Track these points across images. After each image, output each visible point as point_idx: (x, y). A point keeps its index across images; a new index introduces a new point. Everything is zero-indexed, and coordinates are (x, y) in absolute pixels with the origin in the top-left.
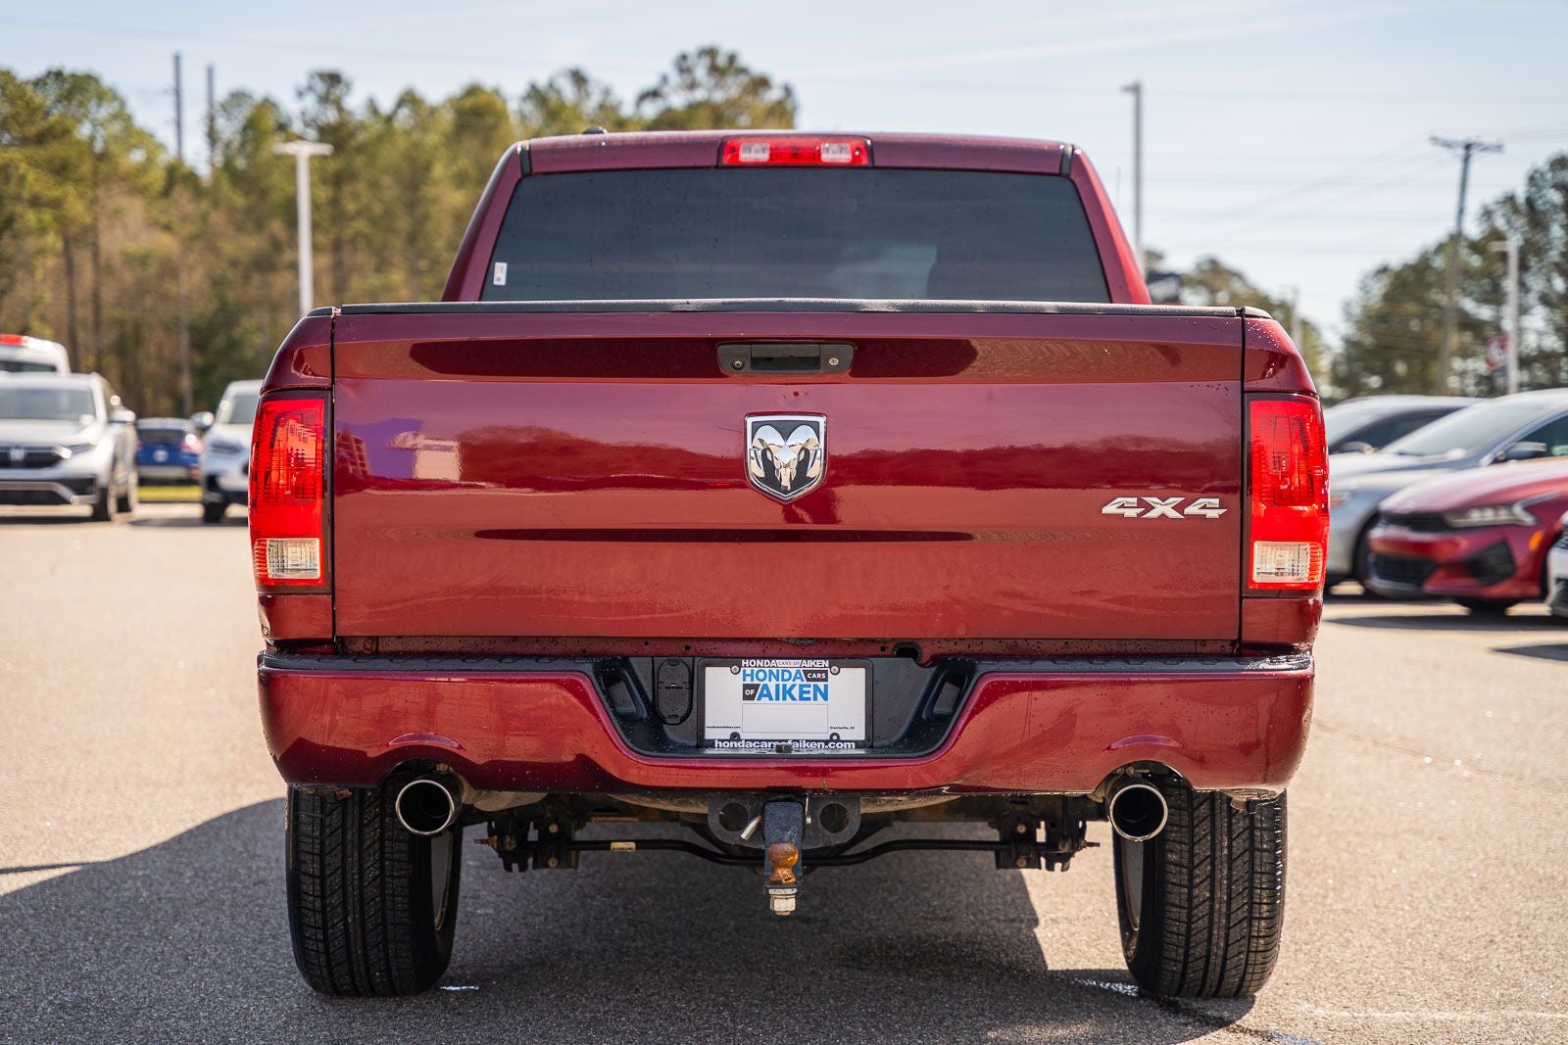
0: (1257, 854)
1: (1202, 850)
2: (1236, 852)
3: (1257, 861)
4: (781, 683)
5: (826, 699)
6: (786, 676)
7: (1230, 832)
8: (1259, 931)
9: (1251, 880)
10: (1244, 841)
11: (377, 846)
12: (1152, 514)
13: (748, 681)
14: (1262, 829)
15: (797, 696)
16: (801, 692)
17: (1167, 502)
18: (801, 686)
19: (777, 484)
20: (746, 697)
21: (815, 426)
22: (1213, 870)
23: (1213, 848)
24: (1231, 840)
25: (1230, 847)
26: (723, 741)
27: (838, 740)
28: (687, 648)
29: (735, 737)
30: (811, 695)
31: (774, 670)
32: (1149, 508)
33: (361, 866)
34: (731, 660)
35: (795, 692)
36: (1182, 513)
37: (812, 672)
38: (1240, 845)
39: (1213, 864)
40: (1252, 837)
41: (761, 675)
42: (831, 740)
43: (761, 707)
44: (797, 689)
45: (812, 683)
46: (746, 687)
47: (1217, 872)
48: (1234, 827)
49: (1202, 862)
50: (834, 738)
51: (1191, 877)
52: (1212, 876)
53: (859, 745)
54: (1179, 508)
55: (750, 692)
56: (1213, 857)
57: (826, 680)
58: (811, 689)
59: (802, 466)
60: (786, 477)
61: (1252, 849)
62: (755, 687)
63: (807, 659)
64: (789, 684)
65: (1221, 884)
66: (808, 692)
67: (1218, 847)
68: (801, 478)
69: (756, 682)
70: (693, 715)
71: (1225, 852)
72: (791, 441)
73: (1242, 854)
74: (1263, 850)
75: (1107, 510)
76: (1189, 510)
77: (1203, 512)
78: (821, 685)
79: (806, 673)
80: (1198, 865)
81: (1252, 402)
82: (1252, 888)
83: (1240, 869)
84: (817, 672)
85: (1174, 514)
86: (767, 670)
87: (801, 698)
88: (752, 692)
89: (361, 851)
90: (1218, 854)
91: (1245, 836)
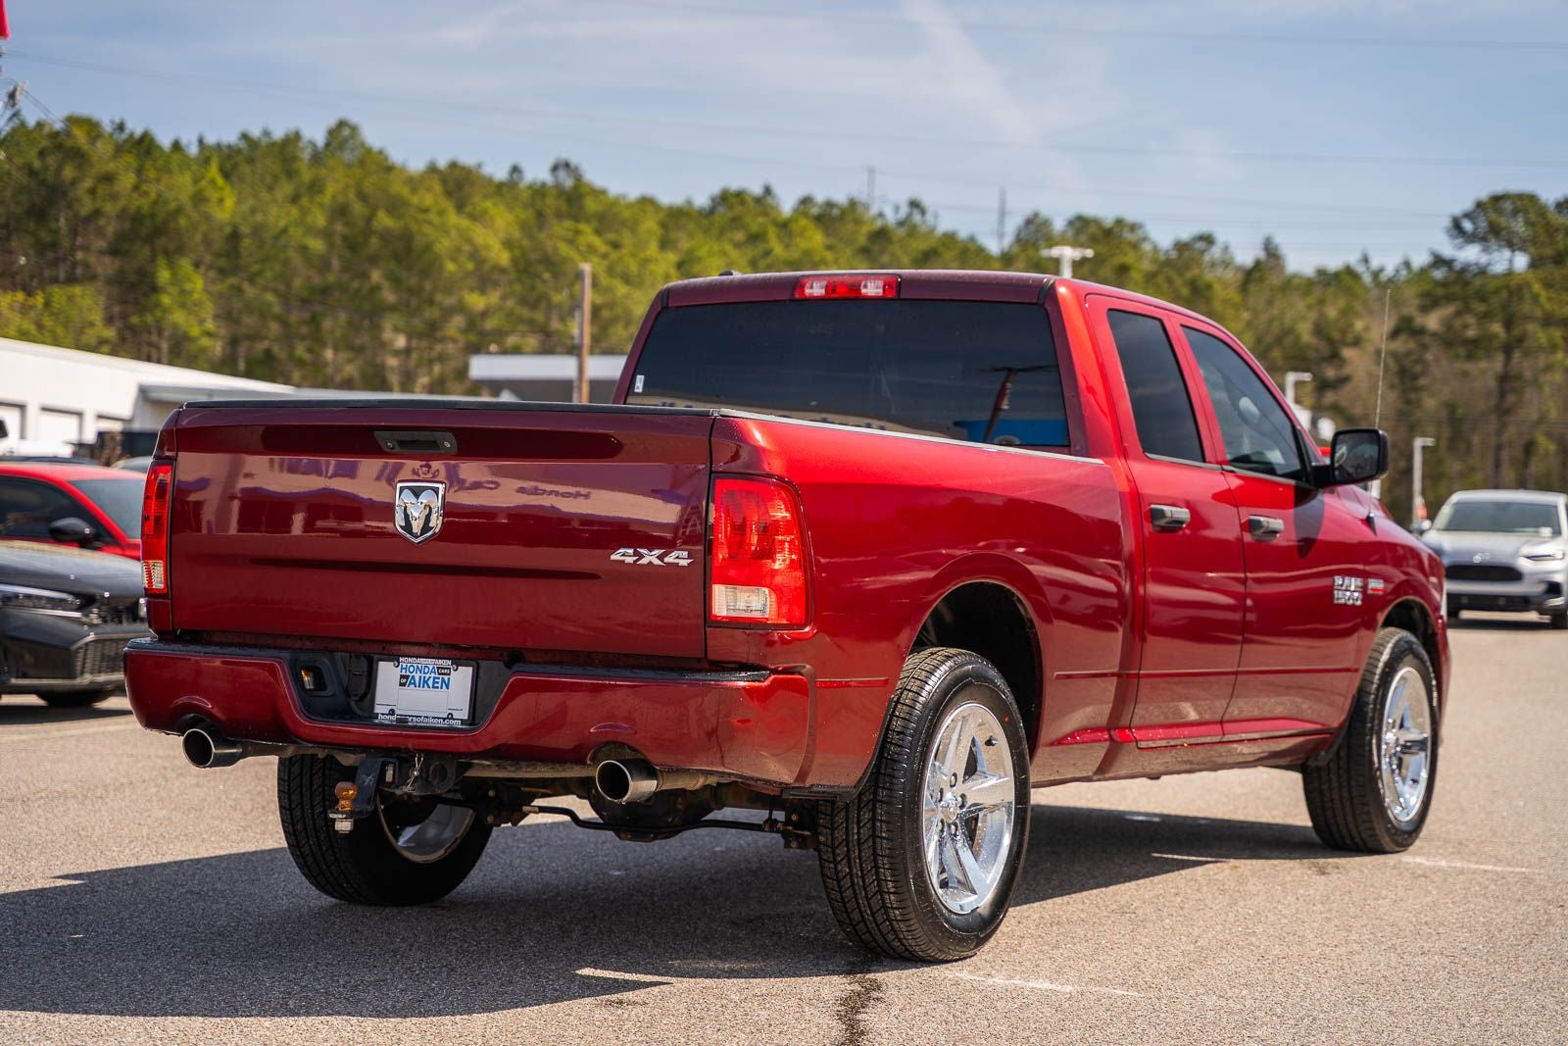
0: (878, 840)
1: (840, 835)
2: (863, 838)
3: (879, 847)
4: (423, 675)
5: (448, 688)
6: (427, 669)
7: (859, 822)
8: (891, 903)
9: (875, 861)
10: (869, 829)
11: (320, 789)
12: (644, 561)
13: (403, 673)
14: (881, 821)
15: (431, 685)
16: (434, 682)
17: (653, 553)
18: (435, 678)
19: (411, 533)
20: (402, 685)
21: (436, 491)
22: (848, 851)
23: (847, 835)
24: (859, 828)
25: (859, 833)
26: (383, 714)
27: (452, 718)
28: (384, 648)
29: (392, 712)
30: (439, 685)
31: (420, 666)
32: (641, 556)
33: (311, 804)
34: (394, 657)
35: (430, 682)
36: (663, 561)
37: (442, 668)
38: (865, 832)
39: (847, 846)
40: (874, 827)
41: (412, 669)
42: (448, 718)
43: (410, 691)
44: (431, 679)
45: (441, 676)
46: (402, 677)
47: (851, 853)
48: (862, 818)
49: (840, 844)
50: (450, 717)
51: (835, 855)
52: (848, 854)
53: (463, 722)
54: (661, 557)
55: (404, 680)
56: (847, 840)
57: (449, 674)
58: (440, 681)
59: (428, 518)
60: (417, 527)
61: (874, 836)
62: (407, 677)
63: (439, 658)
64: (427, 676)
65: (855, 862)
66: (438, 683)
67: (850, 832)
68: (426, 528)
69: (408, 673)
70: (369, 696)
71: (856, 837)
72: (420, 500)
73: (867, 839)
74: (882, 838)
75: (613, 557)
76: (667, 560)
77: (677, 561)
78: (446, 677)
79: (438, 668)
80: (838, 846)
81: (718, 481)
82: (877, 867)
83: (867, 853)
84: (445, 668)
85: (657, 562)
86: (415, 665)
87: (433, 687)
88: (404, 681)
89: (311, 793)
90: (851, 838)
91: (869, 825)
